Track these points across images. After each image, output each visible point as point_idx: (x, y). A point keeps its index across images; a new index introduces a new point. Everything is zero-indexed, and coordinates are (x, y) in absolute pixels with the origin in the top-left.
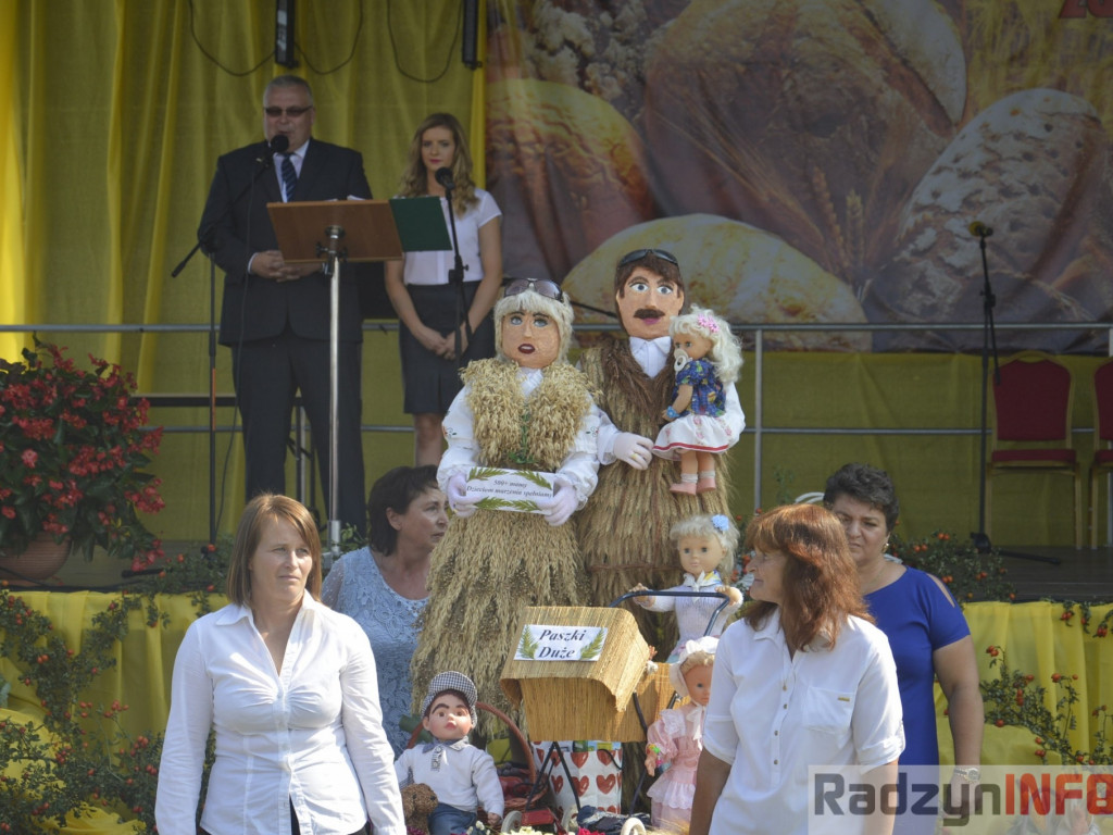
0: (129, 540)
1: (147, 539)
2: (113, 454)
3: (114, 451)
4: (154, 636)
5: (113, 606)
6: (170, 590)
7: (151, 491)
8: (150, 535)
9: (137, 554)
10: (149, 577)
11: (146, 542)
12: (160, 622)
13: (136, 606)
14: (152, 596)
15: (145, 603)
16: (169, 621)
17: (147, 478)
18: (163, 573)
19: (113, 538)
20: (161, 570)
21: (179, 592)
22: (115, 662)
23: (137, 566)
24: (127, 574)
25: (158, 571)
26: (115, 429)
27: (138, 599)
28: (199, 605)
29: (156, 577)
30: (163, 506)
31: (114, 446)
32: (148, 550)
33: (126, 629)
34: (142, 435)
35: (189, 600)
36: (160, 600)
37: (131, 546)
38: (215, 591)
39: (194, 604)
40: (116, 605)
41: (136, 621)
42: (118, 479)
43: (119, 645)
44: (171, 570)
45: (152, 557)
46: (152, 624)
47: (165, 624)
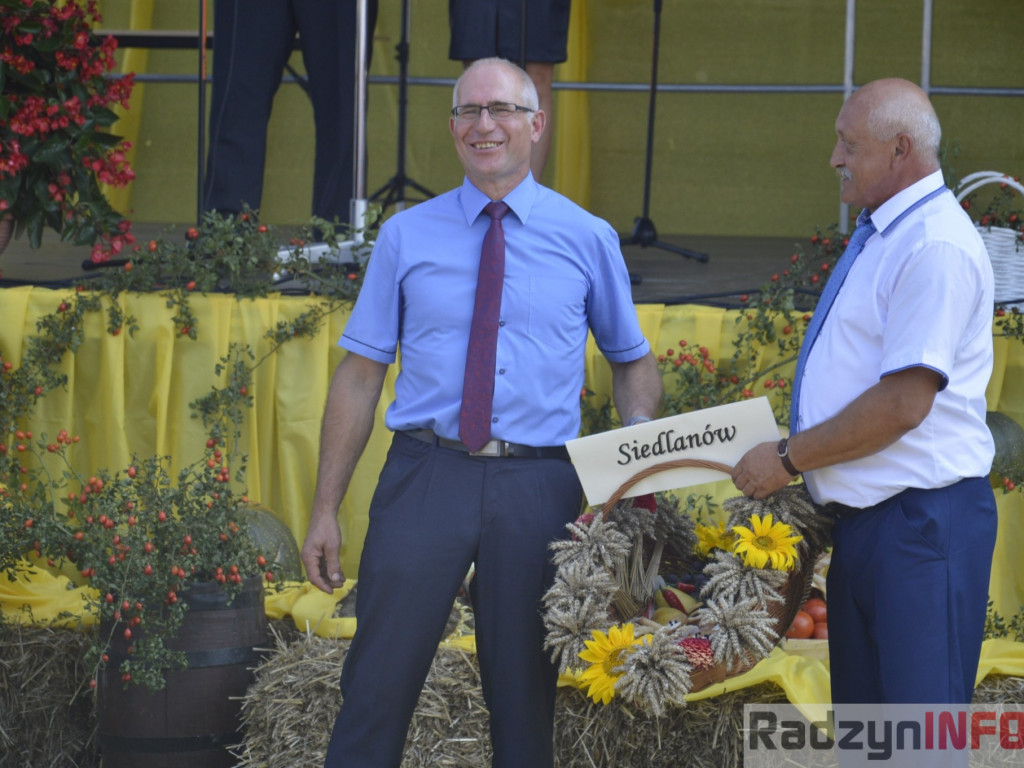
0: (89, 221)
1: (113, 221)
2: (69, 108)
3: (70, 104)
4: (115, 347)
5: (64, 307)
6: (137, 287)
7: (118, 157)
8: (116, 215)
9: (98, 240)
10: (111, 270)
11: (113, 225)
12: (125, 329)
13: (94, 306)
14: (116, 295)
15: (106, 303)
16: (137, 328)
17: (113, 140)
18: (129, 265)
19: (68, 218)
20: (127, 261)
21: (151, 290)
22: (65, 379)
23: (98, 256)
24: (89, 266)
25: (122, 263)
26: (71, 75)
27: (96, 299)
28: (176, 307)
29: (120, 270)
30: (133, 178)
31: (70, 96)
32: (114, 235)
33: (81, 337)
34: (108, 83)
35: (164, 301)
36: (127, 301)
37: (91, 229)
38: (197, 289)
39: (169, 306)
40: (68, 306)
41: (93, 325)
42: (75, 141)
43: (70, 359)
44: (140, 262)
45: (117, 245)
46: (114, 331)
47: (131, 332)
